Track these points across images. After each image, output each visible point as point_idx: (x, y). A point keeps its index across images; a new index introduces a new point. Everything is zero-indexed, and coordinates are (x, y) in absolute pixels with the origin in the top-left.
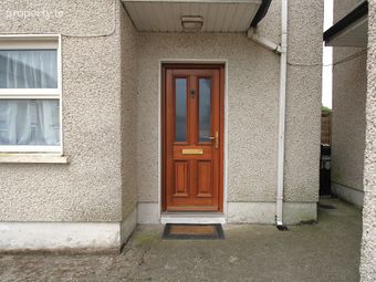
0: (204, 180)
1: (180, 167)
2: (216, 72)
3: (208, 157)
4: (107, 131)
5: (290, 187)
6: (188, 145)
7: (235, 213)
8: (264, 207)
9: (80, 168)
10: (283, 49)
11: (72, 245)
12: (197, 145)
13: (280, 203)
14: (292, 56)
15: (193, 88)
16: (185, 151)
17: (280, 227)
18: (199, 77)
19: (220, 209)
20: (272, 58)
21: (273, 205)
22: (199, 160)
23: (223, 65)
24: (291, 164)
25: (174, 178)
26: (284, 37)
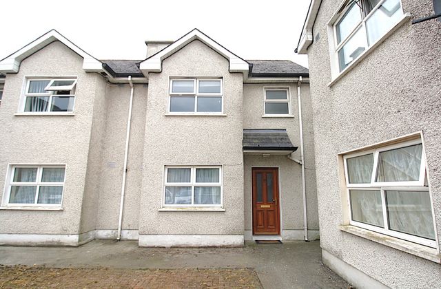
0: (271, 220)
1: (260, 214)
2: (274, 171)
3: (272, 209)
4: (239, 199)
5: (310, 222)
6: (263, 204)
7: (285, 235)
8: (299, 232)
9: (229, 213)
10: (302, 163)
11: (225, 244)
12: (267, 204)
13: (306, 230)
14: (307, 165)
15: (265, 178)
16: (262, 206)
17: (306, 241)
18: (267, 173)
19: (279, 234)
20: (298, 166)
21: (303, 231)
22: (268, 210)
23: (278, 168)
24: (309, 212)
25: (257, 219)
26: (303, 158)
